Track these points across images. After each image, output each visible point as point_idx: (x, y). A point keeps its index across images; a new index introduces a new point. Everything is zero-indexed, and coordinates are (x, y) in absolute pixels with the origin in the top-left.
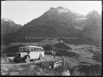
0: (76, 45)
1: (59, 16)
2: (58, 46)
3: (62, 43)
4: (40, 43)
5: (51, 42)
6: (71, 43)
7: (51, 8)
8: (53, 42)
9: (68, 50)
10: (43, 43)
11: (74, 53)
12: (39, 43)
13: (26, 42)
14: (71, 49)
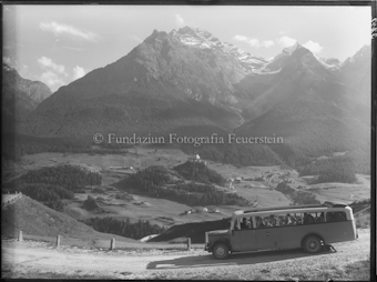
0: (239, 167)
1: (182, 61)
3: (198, 164)
4: (125, 158)
5: (159, 155)
6: (225, 161)
8: (166, 156)
9: (217, 187)
10: (134, 158)
11: (235, 196)
12: (119, 157)
13: (77, 152)
14: (225, 181)
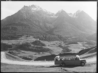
0: (49, 42)
2: (35, 43)
3: (38, 41)
5: (28, 39)
6: (45, 40)
7: (25, 6)
8: (30, 39)
9: (44, 47)
10: (21, 40)
11: (49, 49)
12: (17, 40)
13: (5, 39)
14: (46, 45)
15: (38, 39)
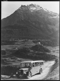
0: (53, 47)
1: (31, 14)
2: (35, 48)
3: (40, 46)
4: (14, 46)
5: (25, 44)
8: (28, 44)
9: (47, 53)
10: (17, 46)
11: (54, 56)
14: (50, 51)
15: (40, 43)
